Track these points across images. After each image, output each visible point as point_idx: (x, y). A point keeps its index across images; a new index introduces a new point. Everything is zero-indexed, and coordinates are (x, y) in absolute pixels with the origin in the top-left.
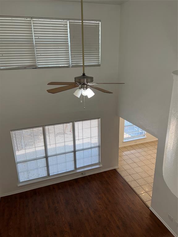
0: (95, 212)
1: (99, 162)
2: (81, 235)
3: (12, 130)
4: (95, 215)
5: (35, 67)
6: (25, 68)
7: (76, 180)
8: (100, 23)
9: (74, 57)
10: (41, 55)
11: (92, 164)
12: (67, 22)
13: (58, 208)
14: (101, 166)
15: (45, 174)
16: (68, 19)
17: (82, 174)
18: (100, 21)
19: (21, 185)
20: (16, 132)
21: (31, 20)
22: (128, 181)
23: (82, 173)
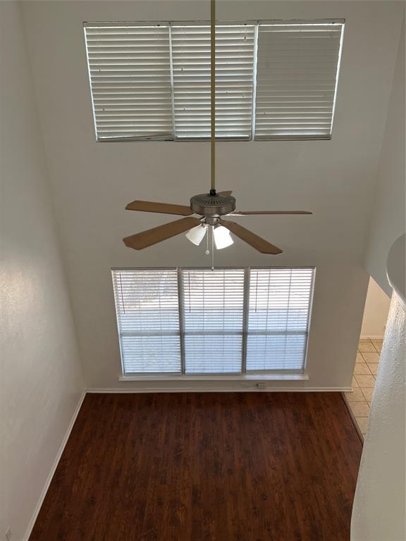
0: (256, 482)
1: (303, 368)
2: (211, 525)
3: (115, 269)
4: (255, 489)
5: (170, 138)
6: (149, 138)
7: (240, 397)
8: (343, 25)
9: (265, 115)
10: (184, 111)
11: (283, 370)
12: (253, 28)
13: (182, 447)
14: (307, 378)
15: (176, 368)
16: (258, 22)
17: (257, 385)
18: (343, 21)
19: (125, 378)
20: (123, 273)
21: (167, 29)
22: (362, 432)
23: (257, 383)
